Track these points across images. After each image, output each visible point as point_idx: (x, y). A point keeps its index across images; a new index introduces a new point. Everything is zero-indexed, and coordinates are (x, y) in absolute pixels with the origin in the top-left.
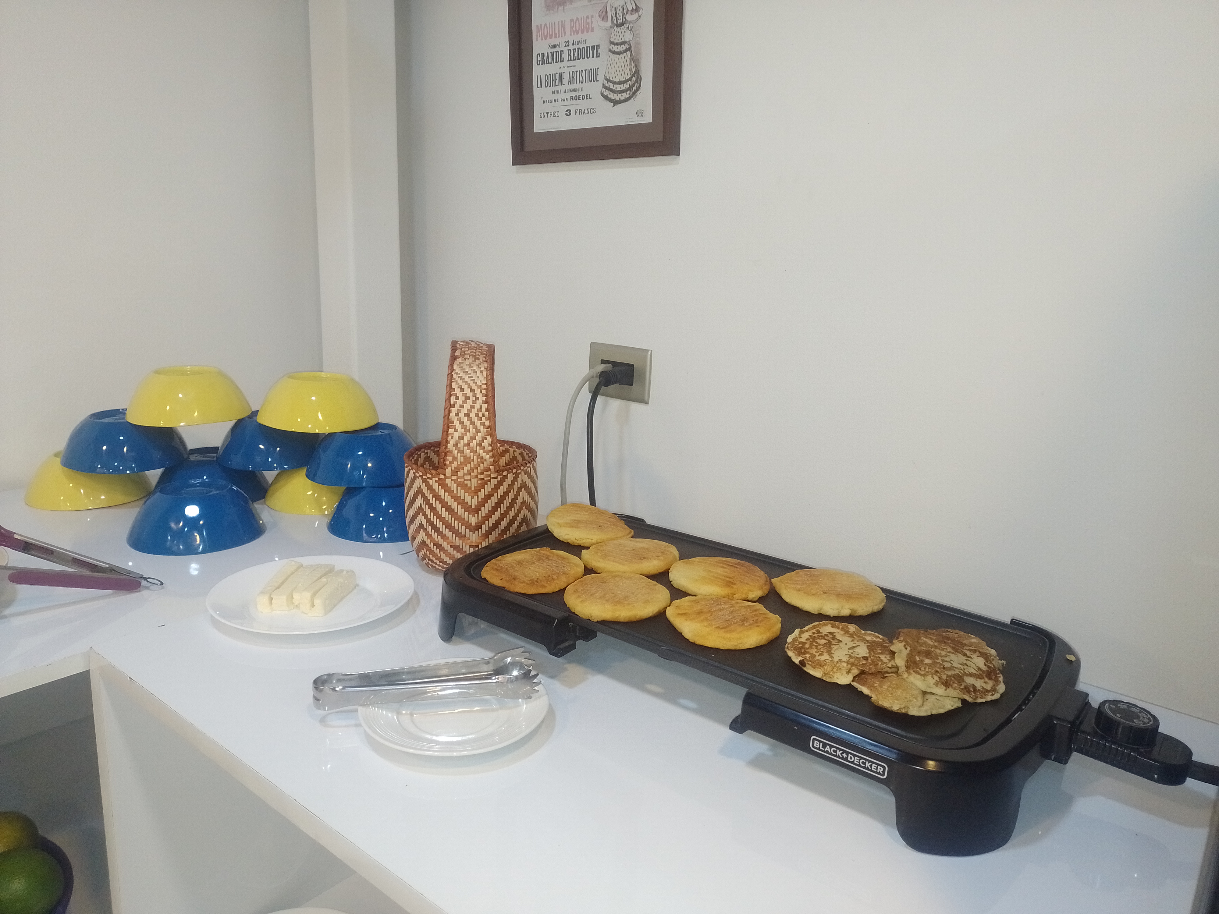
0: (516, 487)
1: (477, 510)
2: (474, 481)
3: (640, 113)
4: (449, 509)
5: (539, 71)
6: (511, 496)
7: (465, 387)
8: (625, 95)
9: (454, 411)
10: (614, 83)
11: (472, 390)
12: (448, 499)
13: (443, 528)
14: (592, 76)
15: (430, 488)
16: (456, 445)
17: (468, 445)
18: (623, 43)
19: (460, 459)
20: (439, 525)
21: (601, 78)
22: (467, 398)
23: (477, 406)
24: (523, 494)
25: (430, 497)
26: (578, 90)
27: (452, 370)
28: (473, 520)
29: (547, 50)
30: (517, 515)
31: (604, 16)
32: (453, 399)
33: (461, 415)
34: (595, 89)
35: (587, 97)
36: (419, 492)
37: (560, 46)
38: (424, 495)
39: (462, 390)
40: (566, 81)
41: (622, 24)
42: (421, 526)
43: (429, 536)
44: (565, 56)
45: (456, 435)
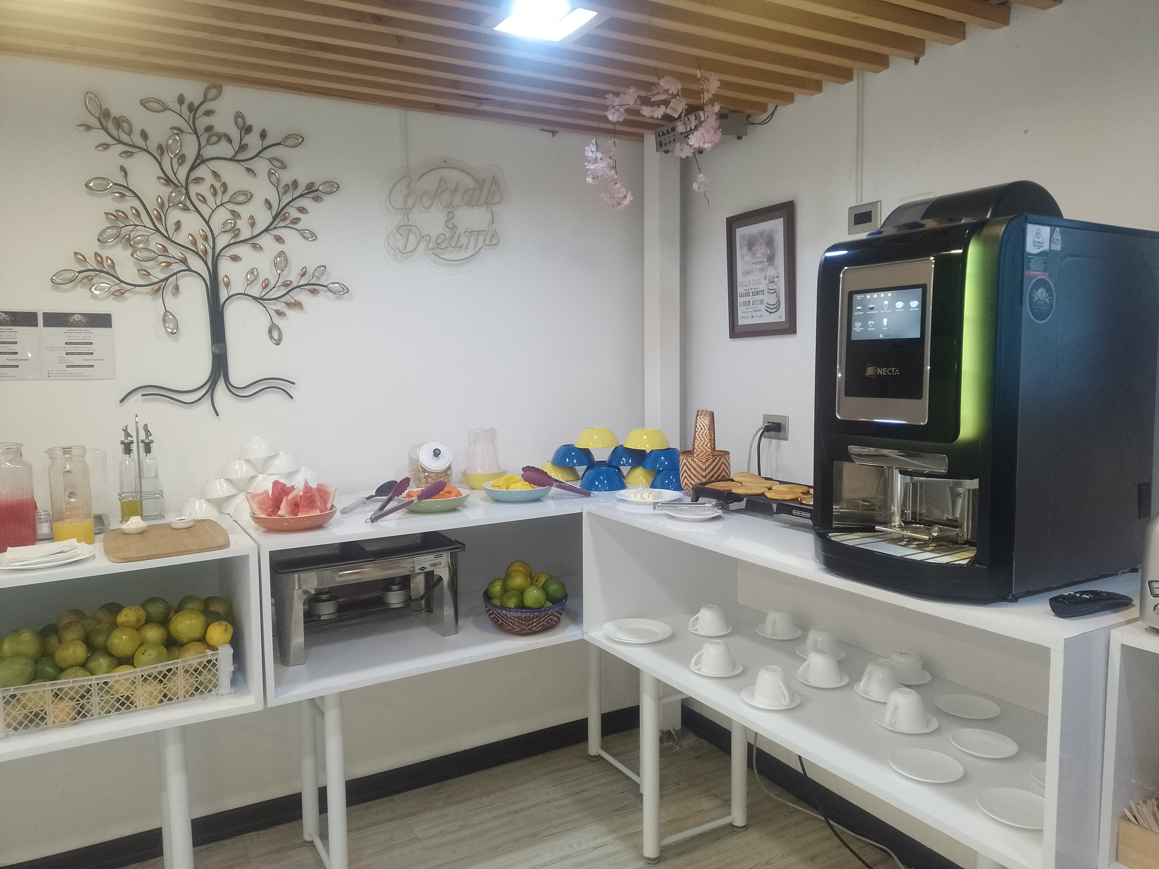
0: (720, 463)
1: (705, 470)
2: (704, 459)
3: (780, 317)
4: (695, 469)
5: (740, 300)
6: (718, 466)
7: (701, 425)
8: (775, 310)
9: (697, 433)
10: (770, 305)
11: (704, 426)
12: (695, 466)
13: (693, 477)
14: (762, 302)
15: (688, 462)
16: (698, 446)
17: (702, 446)
18: (773, 289)
19: (699, 451)
20: (692, 476)
21: (765, 303)
22: (702, 429)
23: (705, 432)
24: (723, 465)
25: (688, 465)
26: (756, 308)
27: (697, 419)
28: (704, 474)
29: (744, 292)
30: (721, 473)
31: (765, 278)
32: (697, 429)
33: (700, 435)
34: (763, 307)
35: (759, 310)
36: (685, 464)
37: (748, 290)
38: (686, 465)
39: (700, 426)
40: (751, 304)
41: (773, 282)
42: (685, 477)
43: (688, 480)
44: (751, 294)
45: (698, 442)
